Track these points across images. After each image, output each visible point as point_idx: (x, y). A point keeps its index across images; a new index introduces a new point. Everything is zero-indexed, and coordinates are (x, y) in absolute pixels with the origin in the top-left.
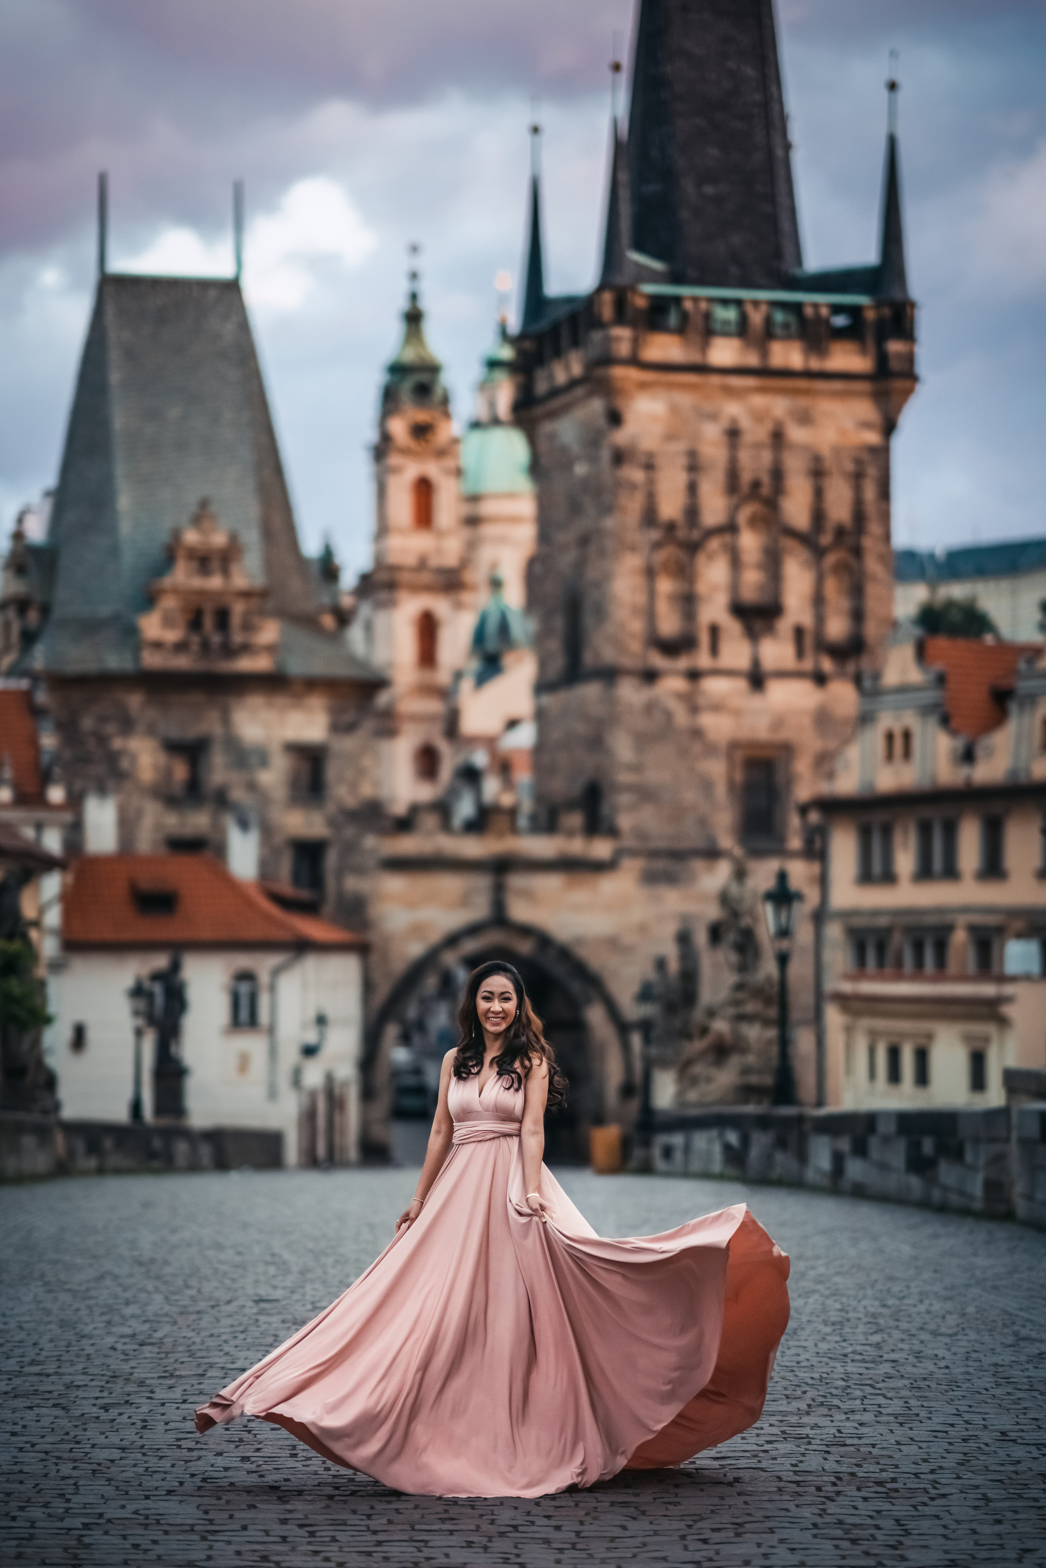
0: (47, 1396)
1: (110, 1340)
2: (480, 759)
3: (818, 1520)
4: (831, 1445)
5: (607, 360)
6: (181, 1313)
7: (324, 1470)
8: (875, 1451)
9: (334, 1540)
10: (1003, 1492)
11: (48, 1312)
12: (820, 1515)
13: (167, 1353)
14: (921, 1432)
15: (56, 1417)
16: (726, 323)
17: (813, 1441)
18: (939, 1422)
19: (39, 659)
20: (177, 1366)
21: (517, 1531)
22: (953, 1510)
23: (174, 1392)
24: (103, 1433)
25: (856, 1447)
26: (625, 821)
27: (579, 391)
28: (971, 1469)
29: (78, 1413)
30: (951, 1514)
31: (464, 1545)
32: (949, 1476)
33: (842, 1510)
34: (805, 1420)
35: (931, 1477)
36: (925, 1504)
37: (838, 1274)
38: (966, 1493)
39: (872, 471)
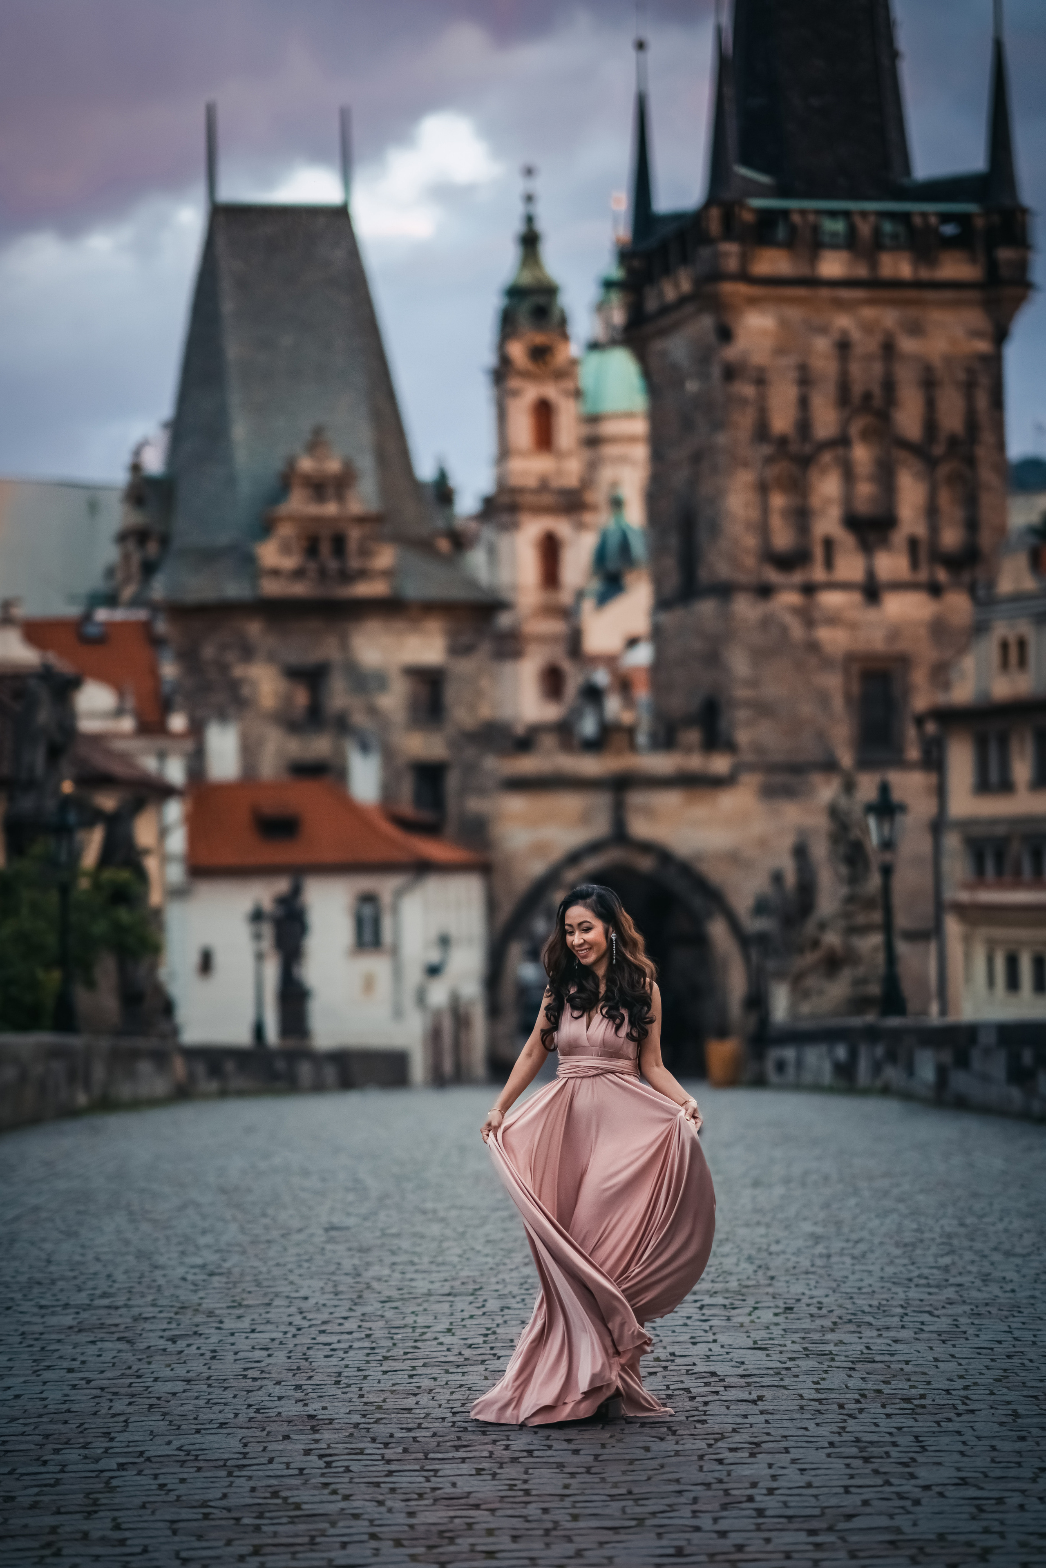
0: (113, 1329)
1: (181, 1271)
2: (601, 677)
3: (836, 1438)
4: (857, 1361)
5: (717, 276)
6: (253, 1243)
7: (359, 1397)
8: (908, 1368)
9: (348, 1470)
10: (1036, 1408)
11: (127, 1242)
12: (839, 1433)
13: (235, 1283)
14: (964, 1349)
15: (120, 1351)
16: (834, 234)
17: (837, 1358)
18: (987, 1339)
19: (159, 589)
20: (245, 1295)
21: (532, 1456)
22: (977, 1426)
23: (243, 1321)
24: (169, 1366)
25: (886, 1363)
26: (743, 737)
27: (689, 309)
28: (1008, 1385)
29: (143, 1346)
30: (974, 1430)
31: (474, 1472)
32: (982, 1392)
33: (862, 1427)
34: (829, 1336)
35: (963, 1393)
36: (950, 1420)
37: (922, 1191)
38: (996, 1409)
39: (984, 380)
